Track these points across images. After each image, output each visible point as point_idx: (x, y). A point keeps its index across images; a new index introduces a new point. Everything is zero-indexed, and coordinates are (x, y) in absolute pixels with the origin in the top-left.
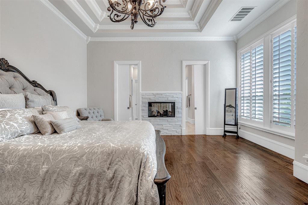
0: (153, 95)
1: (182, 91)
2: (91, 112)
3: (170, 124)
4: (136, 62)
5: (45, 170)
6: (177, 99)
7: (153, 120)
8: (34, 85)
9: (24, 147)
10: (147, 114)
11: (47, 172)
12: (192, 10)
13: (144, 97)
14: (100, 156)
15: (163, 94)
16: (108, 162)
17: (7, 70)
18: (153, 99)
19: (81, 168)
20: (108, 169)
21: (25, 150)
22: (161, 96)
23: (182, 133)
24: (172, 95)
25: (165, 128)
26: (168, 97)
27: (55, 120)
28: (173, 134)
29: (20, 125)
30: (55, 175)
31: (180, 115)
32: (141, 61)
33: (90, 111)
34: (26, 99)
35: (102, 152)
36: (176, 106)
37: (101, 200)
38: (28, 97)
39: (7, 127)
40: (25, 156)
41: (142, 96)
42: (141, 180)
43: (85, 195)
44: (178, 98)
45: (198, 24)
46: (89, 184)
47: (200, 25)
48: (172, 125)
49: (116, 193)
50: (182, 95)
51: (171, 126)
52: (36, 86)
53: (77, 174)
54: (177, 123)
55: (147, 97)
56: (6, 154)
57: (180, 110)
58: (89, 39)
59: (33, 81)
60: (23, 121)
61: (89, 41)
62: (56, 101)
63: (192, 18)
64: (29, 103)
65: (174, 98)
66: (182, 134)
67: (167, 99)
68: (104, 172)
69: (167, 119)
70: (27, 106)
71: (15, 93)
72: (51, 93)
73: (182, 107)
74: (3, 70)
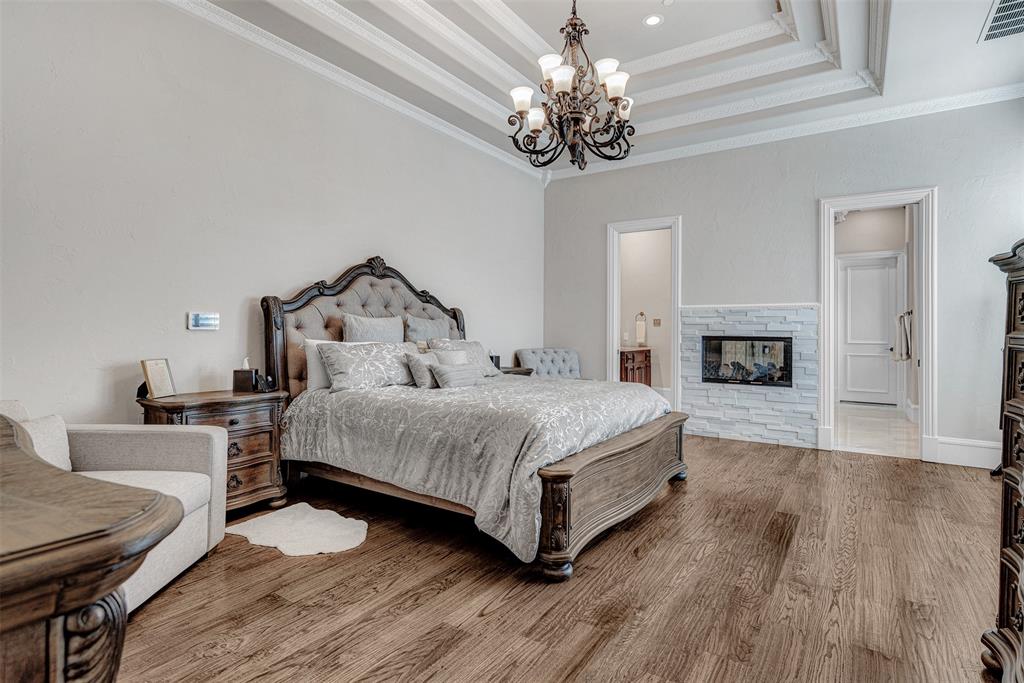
0: (715, 315)
1: (818, 300)
2: (548, 359)
3: (775, 407)
4: (668, 221)
5: (401, 430)
6: (799, 328)
7: (717, 390)
8: (424, 299)
9: (384, 397)
10: (698, 373)
11: (403, 433)
12: (828, 37)
13: (687, 320)
14: (467, 420)
15: (752, 311)
16: (477, 432)
17: (383, 276)
18: (716, 328)
19: (440, 433)
20: (476, 441)
21: (383, 401)
22: (743, 318)
23: (817, 441)
24: (783, 313)
25: (754, 419)
26: (765, 320)
27: (440, 363)
28: (782, 442)
29: (388, 368)
30: (411, 439)
31: (813, 383)
32: (680, 217)
33: (545, 357)
34: (406, 326)
35: (472, 415)
36: (795, 349)
37: (465, 489)
38: (409, 322)
39: (371, 369)
40: (382, 409)
41: (685, 319)
42: (519, 466)
43: (444, 475)
44: (802, 323)
45: (863, 73)
46: (450, 459)
47: (872, 73)
48: (780, 411)
49: (483, 480)
50: (819, 317)
51: (778, 414)
52: (428, 302)
53: (435, 442)
54: (800, 408)
55: (698, 320)
56: (364, 403)
57: (810, 365)
58: (549, 176)
59: (422, 292)
60: (392, 362)
61: (548, 181)
62: (463, 330)
63: (834, 62)
64: (409, 333)
65: (790, 323)
66: (816, 444)
67: (762, 328)
68: (470, 444)
69: (764, 391)
70: (406, 339)
71: (393, 316)
72: (455, 314)
73: (819, 356)
74: (378, 277)
